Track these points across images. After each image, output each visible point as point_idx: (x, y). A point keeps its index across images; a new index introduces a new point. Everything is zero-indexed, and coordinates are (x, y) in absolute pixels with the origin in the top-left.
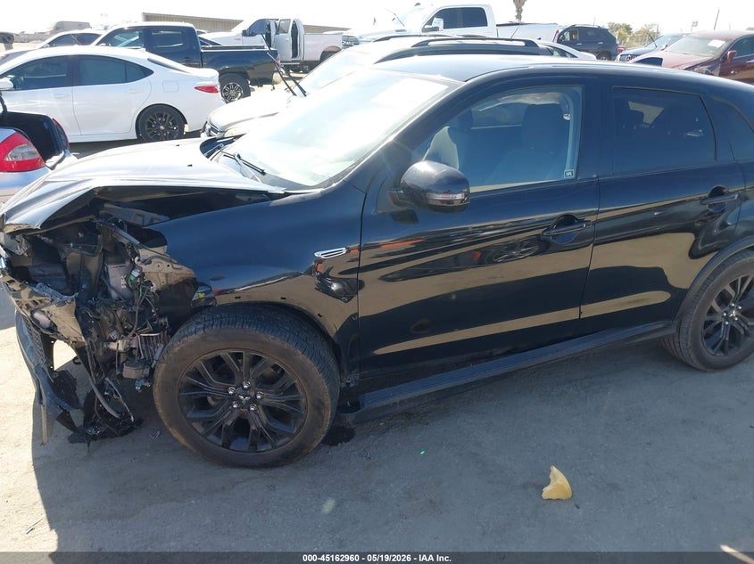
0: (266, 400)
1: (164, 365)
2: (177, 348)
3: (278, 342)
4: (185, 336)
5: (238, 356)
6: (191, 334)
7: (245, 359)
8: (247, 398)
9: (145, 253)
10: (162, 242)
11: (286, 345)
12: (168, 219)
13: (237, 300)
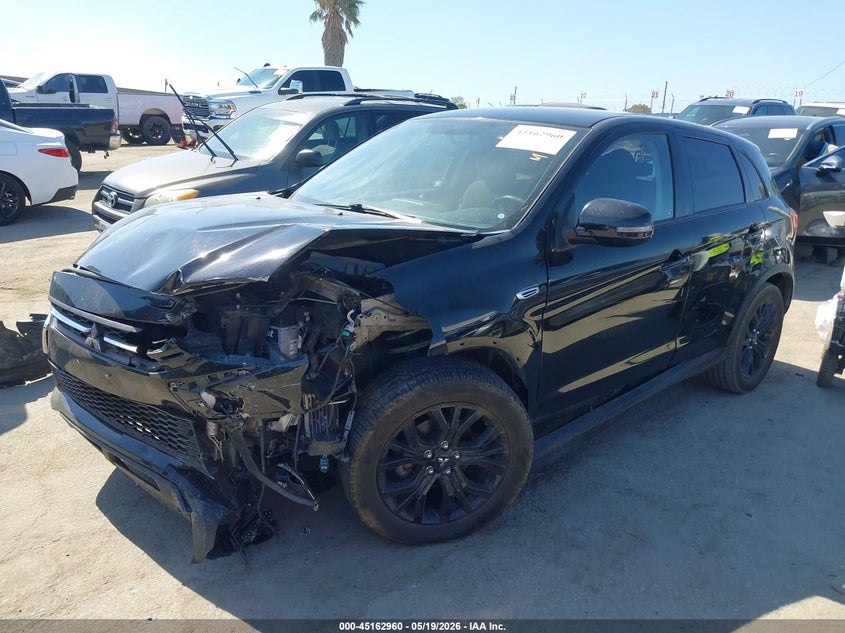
0: (465, 459)
1: (371, 433)
2: (390, 410)
3: (494, 390)
4: (398, 395)
5: (448, 412)
6: (405, 391)
7: (457, 413)
8: (446, 459)
9: (367, 304)
10: (389, 289)
11: (501, 393)
12: (383, 266)
13: (462, 347)
